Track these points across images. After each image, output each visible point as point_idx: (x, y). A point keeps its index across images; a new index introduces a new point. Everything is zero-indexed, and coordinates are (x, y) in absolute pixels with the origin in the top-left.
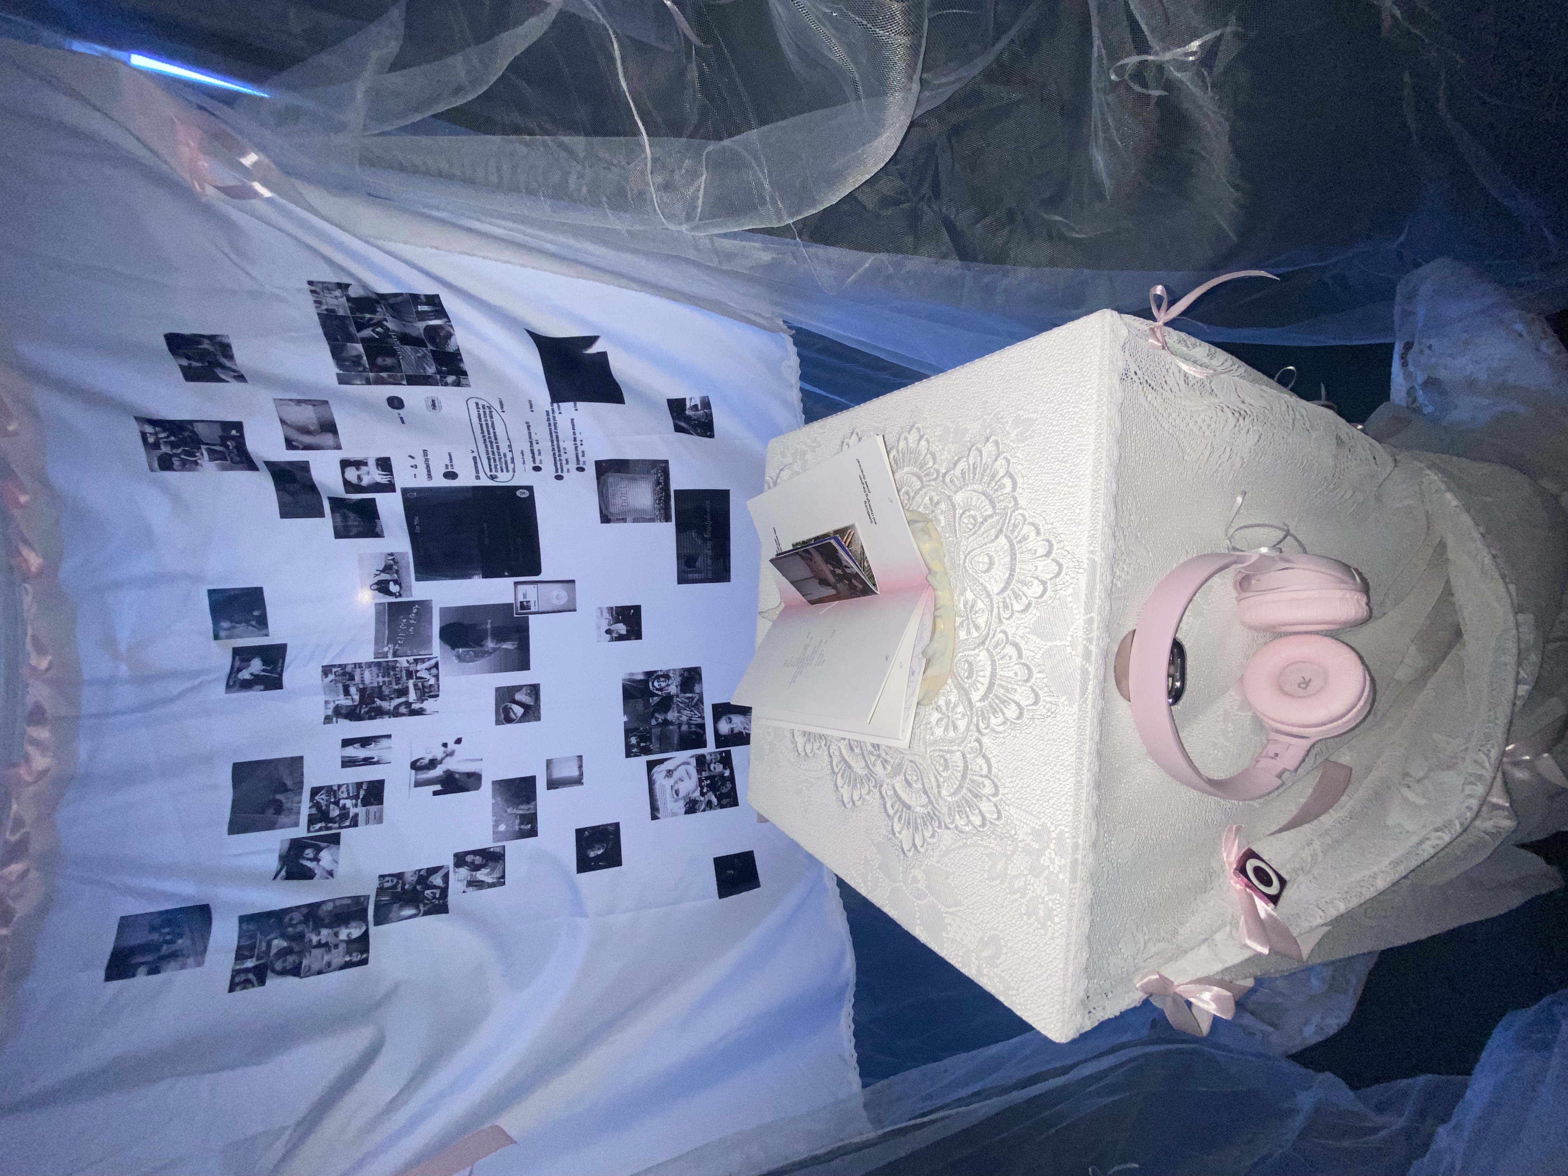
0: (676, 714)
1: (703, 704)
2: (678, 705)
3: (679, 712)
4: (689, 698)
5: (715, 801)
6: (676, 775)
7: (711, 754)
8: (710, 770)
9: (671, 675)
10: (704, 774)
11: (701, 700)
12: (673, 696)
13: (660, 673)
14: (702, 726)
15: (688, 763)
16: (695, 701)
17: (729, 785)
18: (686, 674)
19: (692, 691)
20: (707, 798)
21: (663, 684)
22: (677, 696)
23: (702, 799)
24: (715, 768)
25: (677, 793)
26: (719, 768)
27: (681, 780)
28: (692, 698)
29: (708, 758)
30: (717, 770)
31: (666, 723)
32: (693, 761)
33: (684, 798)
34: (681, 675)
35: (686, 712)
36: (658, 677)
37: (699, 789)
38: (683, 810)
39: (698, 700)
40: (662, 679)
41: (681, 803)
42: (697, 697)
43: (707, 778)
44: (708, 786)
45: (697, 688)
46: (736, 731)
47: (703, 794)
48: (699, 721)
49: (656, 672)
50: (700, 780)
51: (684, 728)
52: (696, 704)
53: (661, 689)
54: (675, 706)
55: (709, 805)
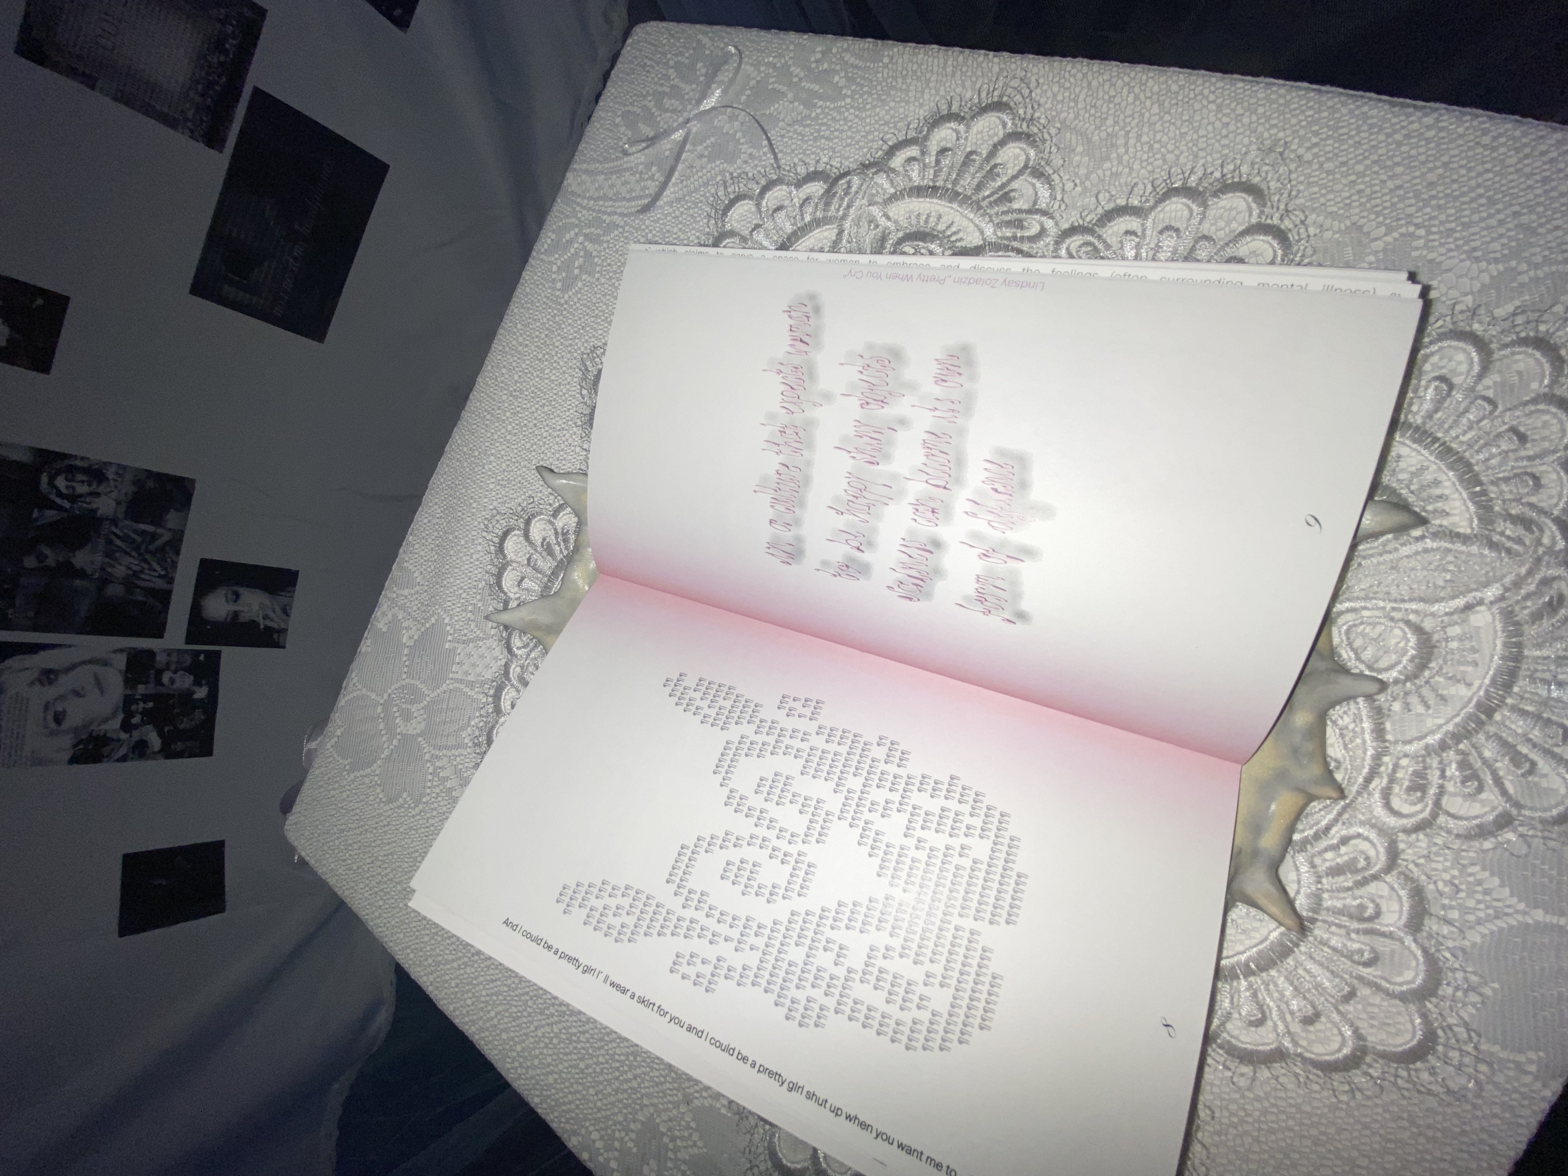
0: (99, 558)
1: (178, 553)
2: (110, 542)
3: (108, 555)
4: (143, 533)
5: (155, 741)
6: (65, 683)
7: (169, 653)
8: (159, 682)
9: (111, 476)
10: (141, 689)
11: (175, 544)
12: (101, 520)
13: (79, 463)
14: (165, 597)
15: (106, 663)
16: (159, 543)
17: (199, 715)
18: (150, 484)
19: (158, 521)
20: (136, 735)
21: (82, 489)
22: (114, 522)
23: (124, 736)
24: (172, 681)
25: (59, 718)
26: (184, 681)
27: (77, 694)
28: (154, 537)
29: (161, 659)
30: (178, 685)
31: (68, 570)
32: (121, 661)
33: (76, 730)
34: (137, 482)
35: (127, 560)
36: (71, 471)
37: (121, 716)
38: (67, 756)
39: (166, 543)
40: (80, 477)
41: (67, 741)
42: (167, 536)
43: (146, 698)
44: (144, 713)
45: (172, 519)
46: (244, 618)
47: (126, 726)
48: (160, 584)
49: (64, 456)
50: (128, 701)
51: (114, 590)
52: (162, 549)
53: (73, 498)
54: (102, 541)
55: (140, 750)
